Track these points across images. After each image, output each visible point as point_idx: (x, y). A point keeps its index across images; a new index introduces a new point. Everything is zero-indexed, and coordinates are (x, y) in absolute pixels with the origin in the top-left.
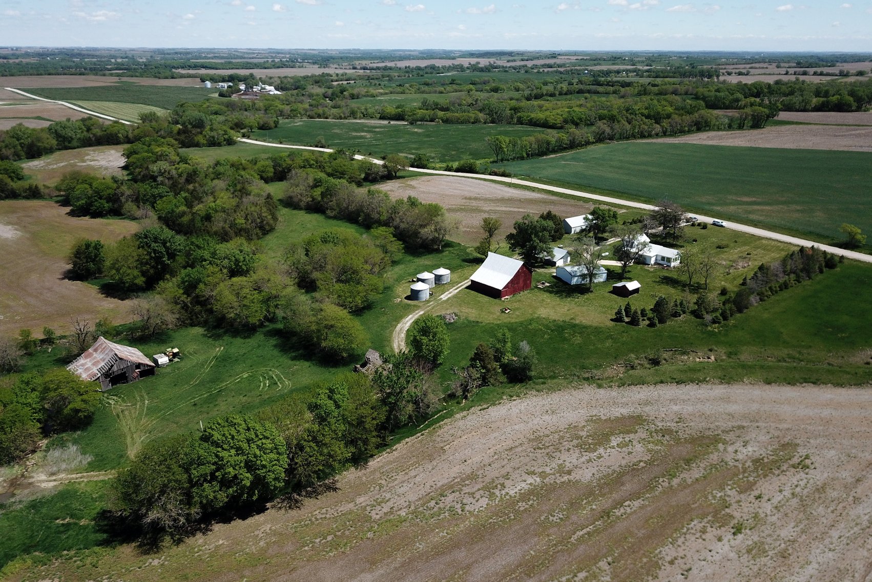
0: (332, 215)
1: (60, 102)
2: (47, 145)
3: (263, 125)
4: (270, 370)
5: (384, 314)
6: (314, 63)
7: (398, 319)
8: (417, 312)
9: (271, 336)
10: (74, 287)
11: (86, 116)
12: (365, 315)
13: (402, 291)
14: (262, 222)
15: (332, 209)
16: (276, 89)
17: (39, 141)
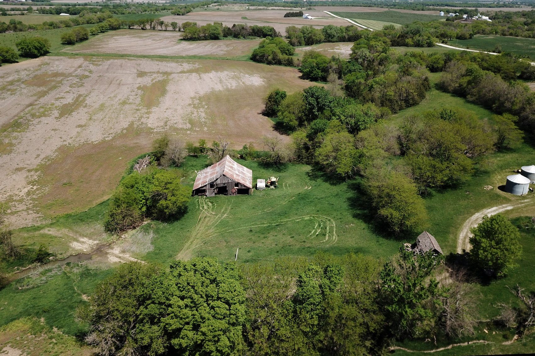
0: (471, 99)
1: (346, 19)
2: (318, 39)
3: (461, 36)
4: (330, 220)
5: (467, 197)
6: (529, 5)
7: (478, 208)
8: (504, 205)
9: (352, 189)
10: (261, 120)
11: (350, 25)
12: (446, 194)
13: (498, 180)
14: (407, 96)
15: (472, 95)
16: (489, 19)
17: (314, 36)
